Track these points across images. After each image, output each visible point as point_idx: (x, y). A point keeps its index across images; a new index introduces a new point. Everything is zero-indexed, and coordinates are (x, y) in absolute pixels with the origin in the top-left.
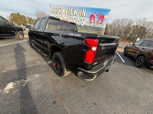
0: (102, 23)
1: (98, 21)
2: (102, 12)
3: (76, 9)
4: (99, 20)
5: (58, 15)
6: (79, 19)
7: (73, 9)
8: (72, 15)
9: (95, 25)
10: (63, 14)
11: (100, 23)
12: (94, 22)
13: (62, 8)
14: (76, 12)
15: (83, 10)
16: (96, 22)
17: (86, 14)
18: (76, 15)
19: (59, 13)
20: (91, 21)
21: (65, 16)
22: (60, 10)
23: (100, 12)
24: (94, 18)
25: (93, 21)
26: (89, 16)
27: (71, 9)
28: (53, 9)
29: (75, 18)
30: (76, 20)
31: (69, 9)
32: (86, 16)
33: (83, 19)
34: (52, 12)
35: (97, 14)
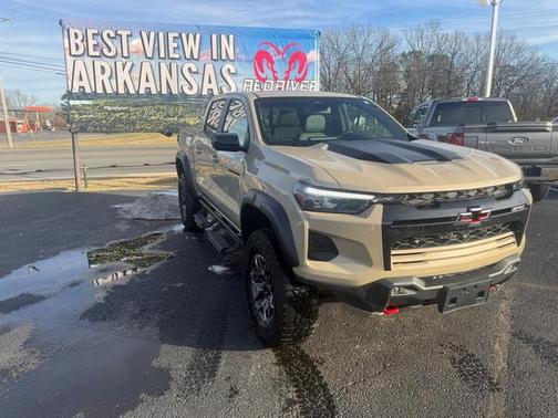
0: (303, 78)
1: (288, 72)
2: (295, 41)
3: (191, 36)
4: (290, 69)
5: (112, 62)
6: (209, 67)
7: (177, 35)
8: (177, 56)
9: (280, 89)
10: (133, 57)
11: (297, 80)
12: (276, 79)
13: (124, 34)
14: (191, 46)
15: (223, 38)
16: (281, 75)
17: (237, 50)
18: (196, 57)
19: (111, 54)
20: (263, 76)
21: (147, 68)
22: (117, 42)
23: (289, 42)
26: (252, 57)
27: (171, 36)
28: (80, 37)
29: (194, 70)
30: (199, 78)
31: (161, 35)
32: (240, 56)
33: (229, 70)
34: (74, 52)
35: (280, 48)
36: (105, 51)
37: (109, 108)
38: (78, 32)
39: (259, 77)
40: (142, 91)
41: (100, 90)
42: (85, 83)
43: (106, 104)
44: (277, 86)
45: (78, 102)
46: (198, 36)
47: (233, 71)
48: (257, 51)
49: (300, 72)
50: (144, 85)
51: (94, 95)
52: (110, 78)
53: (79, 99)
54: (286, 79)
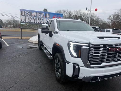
3: (42, 13)
5: (29, 17)
6: (45, 19)
8: (40, 17)
10: (32, 16)
13: (31, 12)
15: (48, 14)
18: (43, 17)
21: (34, 18)
22: (30, 14)
27: (39, 13)
28: (23, 12)
29: (42, 19)
30: (43, 20)
31: (37, 13)
32: (50, 17)
34: (22, 15)
36: (28, 15)
37: (28, 25)
38: (23, 11)
40: (33, 22)
41: (26, 22)
42: (24, 20)
43: (27, 24)
45: (22, 23)
46: (43, 14)
50: (34, 21)
51: (25, 22)
52: (28, 20)
53: (23, 23)
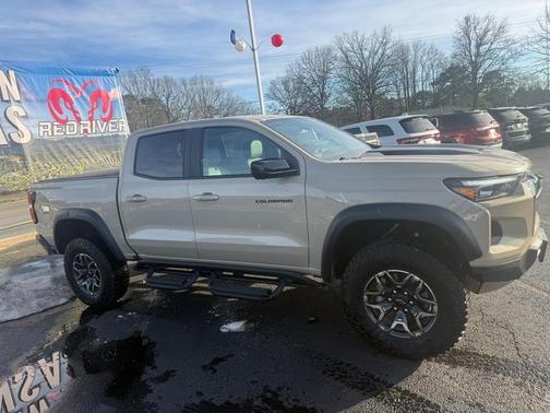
1: (92, 111)
2: (93, 78)
4: (93, 109)
9: (86, 131)
11: (105, 120)
12: (79, 120)
16: (84, 115)
17: (23, 89)
20: (62, 117)
23: (87, 79)
24: (71, 103)
25: (67, 113)
26: (44, 96)
33: (16, 113)
35: (77, 86)
39: (57, 119)
44: (82, 128)
47: (22, 113)
48: (49, 89)
49: (105, 111)
54: (91, 119)
